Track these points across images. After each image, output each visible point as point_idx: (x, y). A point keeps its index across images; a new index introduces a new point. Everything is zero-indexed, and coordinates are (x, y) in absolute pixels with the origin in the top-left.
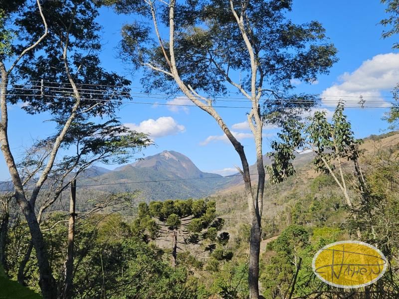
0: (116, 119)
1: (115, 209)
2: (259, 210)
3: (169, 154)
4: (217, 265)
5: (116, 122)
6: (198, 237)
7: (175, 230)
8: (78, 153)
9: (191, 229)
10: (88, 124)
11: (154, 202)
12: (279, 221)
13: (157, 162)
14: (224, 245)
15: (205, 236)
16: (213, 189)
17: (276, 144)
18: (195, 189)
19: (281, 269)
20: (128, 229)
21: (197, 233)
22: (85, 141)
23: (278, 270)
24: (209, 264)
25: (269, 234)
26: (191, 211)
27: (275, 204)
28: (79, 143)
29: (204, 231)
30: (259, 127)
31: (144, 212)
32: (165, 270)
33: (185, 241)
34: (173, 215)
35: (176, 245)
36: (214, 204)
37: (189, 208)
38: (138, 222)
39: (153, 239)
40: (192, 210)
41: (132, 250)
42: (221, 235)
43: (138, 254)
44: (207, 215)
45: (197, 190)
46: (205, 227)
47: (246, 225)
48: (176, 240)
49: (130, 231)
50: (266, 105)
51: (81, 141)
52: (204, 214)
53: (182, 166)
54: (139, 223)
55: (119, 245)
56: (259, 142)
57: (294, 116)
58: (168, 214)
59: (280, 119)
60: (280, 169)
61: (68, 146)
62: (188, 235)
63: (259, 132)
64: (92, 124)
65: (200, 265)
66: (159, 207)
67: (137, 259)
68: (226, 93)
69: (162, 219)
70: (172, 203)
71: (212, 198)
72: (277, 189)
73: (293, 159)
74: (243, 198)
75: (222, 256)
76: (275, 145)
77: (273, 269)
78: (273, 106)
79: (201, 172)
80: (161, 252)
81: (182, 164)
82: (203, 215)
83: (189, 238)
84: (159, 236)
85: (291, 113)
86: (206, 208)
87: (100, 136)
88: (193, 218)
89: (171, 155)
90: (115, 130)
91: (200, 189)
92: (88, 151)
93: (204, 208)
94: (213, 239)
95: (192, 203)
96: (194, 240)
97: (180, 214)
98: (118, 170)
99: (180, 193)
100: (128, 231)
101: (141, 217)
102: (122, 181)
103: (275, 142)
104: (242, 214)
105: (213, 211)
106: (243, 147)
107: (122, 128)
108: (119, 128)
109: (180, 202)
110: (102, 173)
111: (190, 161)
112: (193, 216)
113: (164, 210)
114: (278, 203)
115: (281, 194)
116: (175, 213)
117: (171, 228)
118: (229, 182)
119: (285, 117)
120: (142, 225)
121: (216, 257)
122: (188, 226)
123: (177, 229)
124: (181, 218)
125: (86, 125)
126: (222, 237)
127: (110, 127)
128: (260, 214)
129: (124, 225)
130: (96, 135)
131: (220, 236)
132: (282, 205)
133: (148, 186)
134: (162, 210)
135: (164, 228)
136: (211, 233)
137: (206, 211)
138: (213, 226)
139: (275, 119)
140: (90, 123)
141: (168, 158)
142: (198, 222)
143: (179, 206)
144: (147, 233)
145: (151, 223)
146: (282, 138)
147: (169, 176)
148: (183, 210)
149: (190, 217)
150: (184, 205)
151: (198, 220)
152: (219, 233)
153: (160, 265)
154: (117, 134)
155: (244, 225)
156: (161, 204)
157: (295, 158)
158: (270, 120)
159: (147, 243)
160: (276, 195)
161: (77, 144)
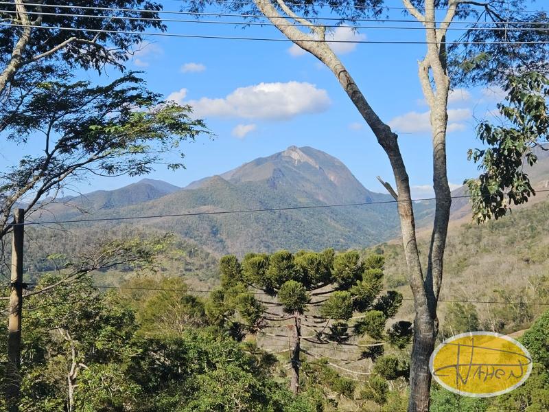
0: (136, 75)
1: (189, 267)
2: (435, 280)
3: (301, 153)
4: (383, 389)
5: (136, 80)
6: (346, 330)
7: (296, 314)
8: (47, 151)
9: (329, 314)
10: (75, 85)
11: (253, 256)
12: (533, 297)
13: (275, 170)
14: (402, 347)
15: (358, 329)
16: (393, 227)
17: (488, 129)
18: (355, 228)
19: (530, 399)
20: (199, 311)
21: (343, 321)
22: (65, 125)
23: (523, 402)
24: (366, 385)
25: (512, 324)
26: (331, 275)
27: (527, 261)
28: (53, 130)
29: (357, 316)
30: (440, 88)
31: (232, 276)
32: (275, 397)
33: (319, 338)
34: (291, 283)
35: (298, 344)
36: (379, 261)
37: (327, 268)
38: (220, 297)
39: (253, 332)
40: (333, 272)
41: (206, 353)
42: (395, 327)
43: (217, 362)
44: (365, 284)
45: (359, 229)
46: (361, 310)
47: (462, 304)
48: (299, 334)
49: (203, 314)
50: (471, 38)
51: (56, 122)
52: (358, 282)
53: (327, 179)
54: (222, 298)
55: (180, 343)
56: (439, 123)
57: (540, 63)
58: (281, 281)
59: (507, 72)
60: (496, 188)
61: (25, 134)
62: (324, 324)
63: (440, 102)
64: (85, 85)
65: (348, 389)
66: (262, 267)
67: (215, 373)
68: (380, 11)
69: (270, 291)
70: (289, 257)
71: (390, 247)
72: (533, 229)
73: (531, 164)
74: (458, 247)
75: (395, 370)
76: (487, 132)
77: (512, 399)
78: (489, 41)
79: (368, 191)
80: (269, 360)
81: (329, 175)
82: (356, 285)
83: (328, 331)
84: (265, 326)
85: (531, 55)
86: (362, 269)
87: (95, 113)
88: (337, 289)
89: (304, 155)
90: (132, 99)
91: (366, 228)
92: (73, 146)
93: (359, 268)
94: (377, 336)
95: (332, 259)
96: (338, 336)
97: (307, 282)
98: (195, 187)
99: (322, 235)
100: (199, 314)
101: (226, 286)
102: (204, 209)
103: (486, 125)
104: (455, 281)
105: (379, 277)
106: (396, 137)
107: (145, 95)
108: (139, 96)
109: (307, 256)
110: (162, 194)
111: (343, 168)
112: (336, 285)
113: (272, 271)
114: (535, 259)
115: (541, 240)
116: (295, 279)
117: (289, 310)
118: (427, 214)
119: (519, 66)
120: (229, 302)
121: (383, 373)
122: (323, 306)
123: (301, 312)
124: (309, 289)
125: (72, 87)
126: (396, 331)
127: (123, 92)
128: (435, 289)
129: (192, 301)
130: (90, 110)
131: (392, 329)
132: (541, 263)
133: (257, 220)
134: (267, 272)
135: (271, 309)
136: (372, 322)
137: (363, 275)
138: (377, 308)
139: (493, 70)
140: (80, 84)
141: (299, 161)
142: (344, 299)
143: (305, 264)
144: (238, 318)
145: (246, 299)
146: (508, 114)
147: (300, 200)
148: (313, 272)
149: (329, 288)
150: (316, 263)
151: (344, 293)
152: (390, 323)
153: (264, 385)
154: (134, 109)
155: (458, 305)
156: (267, 259)
157: (535, 161)
158: (482, 73)
159: (240, 340)
160: (529, 241)
161: (46, 130)
